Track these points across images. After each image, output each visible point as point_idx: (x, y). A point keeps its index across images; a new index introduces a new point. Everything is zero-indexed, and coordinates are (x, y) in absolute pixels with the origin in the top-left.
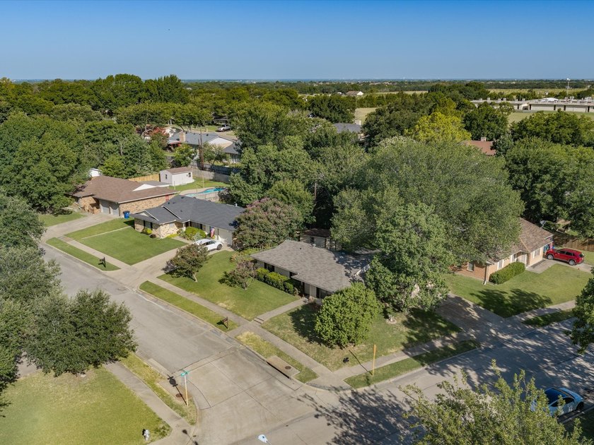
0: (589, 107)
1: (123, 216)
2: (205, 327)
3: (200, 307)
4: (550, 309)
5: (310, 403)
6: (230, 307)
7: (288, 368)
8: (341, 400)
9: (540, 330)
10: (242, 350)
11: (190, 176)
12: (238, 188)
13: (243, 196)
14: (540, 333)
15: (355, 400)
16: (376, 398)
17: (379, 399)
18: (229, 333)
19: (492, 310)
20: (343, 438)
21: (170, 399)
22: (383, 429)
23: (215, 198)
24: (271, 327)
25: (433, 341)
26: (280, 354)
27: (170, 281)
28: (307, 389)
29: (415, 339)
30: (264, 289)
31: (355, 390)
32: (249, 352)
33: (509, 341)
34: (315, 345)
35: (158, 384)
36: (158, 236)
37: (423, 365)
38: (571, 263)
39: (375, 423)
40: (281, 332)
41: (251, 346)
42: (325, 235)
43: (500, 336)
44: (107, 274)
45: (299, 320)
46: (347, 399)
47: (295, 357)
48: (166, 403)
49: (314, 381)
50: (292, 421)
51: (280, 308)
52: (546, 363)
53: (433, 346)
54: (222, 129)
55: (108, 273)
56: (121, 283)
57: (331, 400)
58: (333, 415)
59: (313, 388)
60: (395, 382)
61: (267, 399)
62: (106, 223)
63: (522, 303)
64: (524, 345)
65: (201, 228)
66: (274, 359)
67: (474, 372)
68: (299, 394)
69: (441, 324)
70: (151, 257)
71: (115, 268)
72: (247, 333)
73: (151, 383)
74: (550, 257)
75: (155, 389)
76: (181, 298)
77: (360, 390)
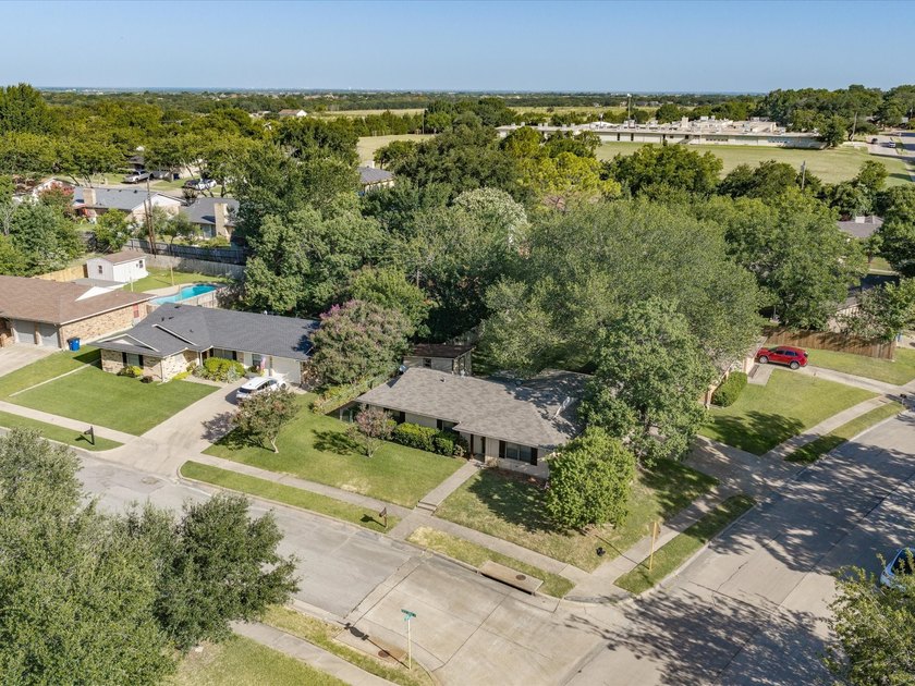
0: (664, 136)
1: (67, 348)
2: (344, 528)
3: (313, 496)
4: (806, 436)
5: (586, 627)
6: (365, 490)
7: (520, 578)
8: (627, 615)
9: (812, 467)
10: (429, 560)
11: (141, 266)
12: (262, 284)
13: (271, 297)
14: (814, 472)
15: (646, 611)
16: (674, 603)
17: (679, 605)
18: (391, 533)
19: (739, 446)
20: (674, 675)
21: (373, 662)
22: (719, 649)
23: (212, 302)
24: (454, 514)
25: (693, 503)
26: (496, 557)
27: (230, 457)
28: (568, 607)
29: (671, 504)
30: (399, 454)
31: (638, 597)
32: (442, 560)
33: (785, 488)
34: (540, 535)
35: (334, 641)
36: (155, 379)
37: (703, 542)
38: (794, 366)
39: (700, 642)
40: (476, 520)
41: (442, 550)
42: (449, 354)
43: (770, 483)
44: (102, 457)
45: (491, 497)
46: (635, 613)
47: (520, 558)
48: (369, 670)
49: (571, 593)
50: (582, 661)
51: (446, 481)
52: (851, 514)
53: (698, 512)
54: (134, 178)
55: (104, 454)
56: (141, 471)
57: (614, 619)
58: (633, 641)
59: (578, 603)
60: (682, 573)
61: (521, 633)
62: (40, 361)
63: (769, 431)
64: (808, 492)
65: (235, 358)
66: (488, 566)
67: (774, 542)
68: (563, 617)
69: (689, 476)
70: (167, 417)
71: (112, 445)
72: (421, 528)
73: (321, 640)
74: (763, 360)
75: (337, 650)
76: (271, 484)
77: (646, 594)
